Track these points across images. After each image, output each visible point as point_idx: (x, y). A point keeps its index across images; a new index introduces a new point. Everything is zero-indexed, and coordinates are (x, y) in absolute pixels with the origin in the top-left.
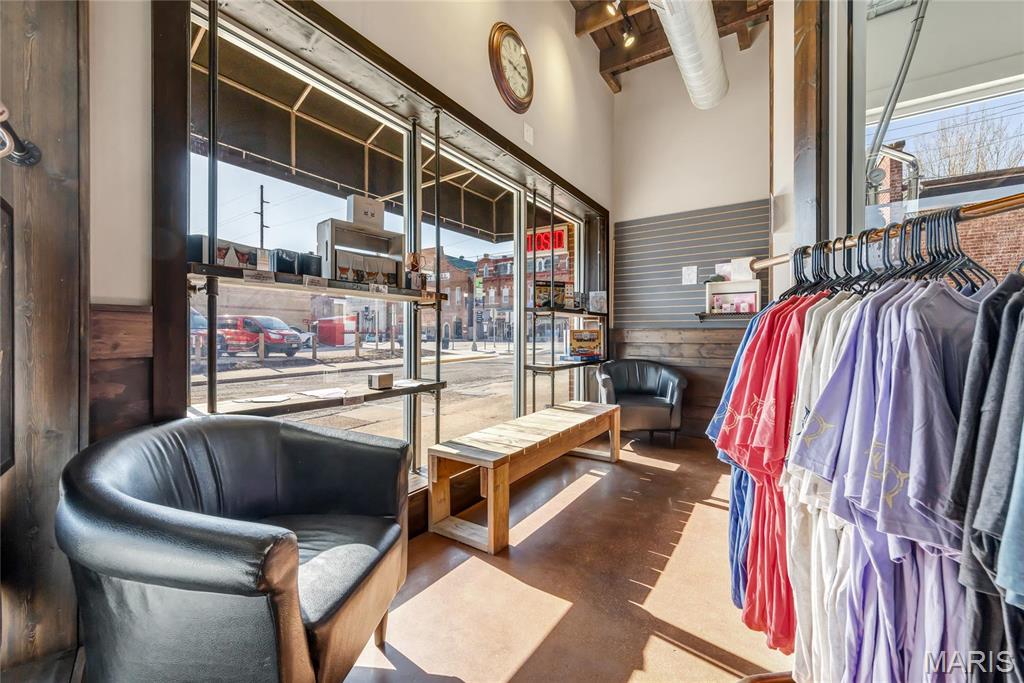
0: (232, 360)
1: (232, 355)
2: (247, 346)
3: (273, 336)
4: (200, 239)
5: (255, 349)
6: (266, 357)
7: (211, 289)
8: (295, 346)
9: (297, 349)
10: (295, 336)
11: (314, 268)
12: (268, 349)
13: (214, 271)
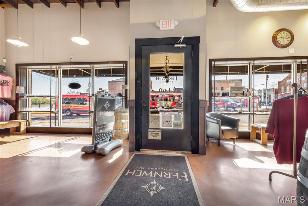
0: (218, 110)
1: (218, 108)
2: (222, 106)
3: (229, 104)
4: (213, 93)
5: (224, 107)
6: (227, 109)
7: (214, 98)
8: (235, 106)
9: (236, 107)
10: (235, 104)
11: (227, 94)
12: (227, 107)
13: (215, 96)
